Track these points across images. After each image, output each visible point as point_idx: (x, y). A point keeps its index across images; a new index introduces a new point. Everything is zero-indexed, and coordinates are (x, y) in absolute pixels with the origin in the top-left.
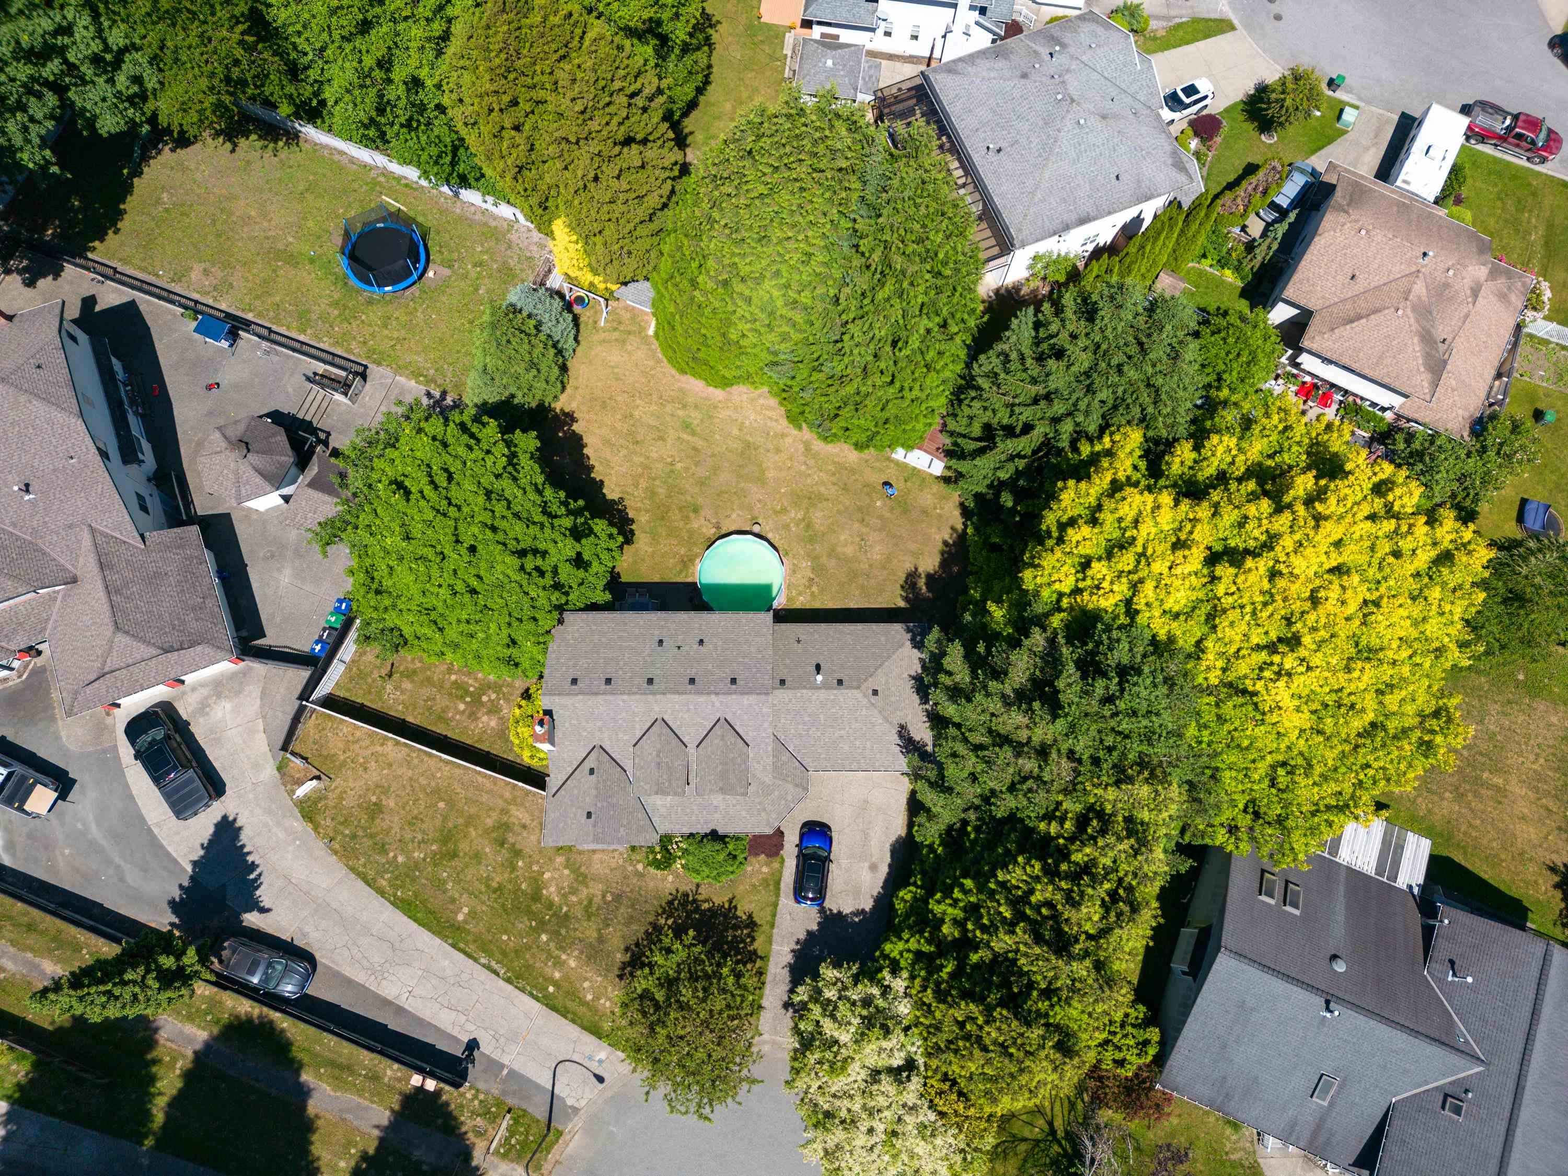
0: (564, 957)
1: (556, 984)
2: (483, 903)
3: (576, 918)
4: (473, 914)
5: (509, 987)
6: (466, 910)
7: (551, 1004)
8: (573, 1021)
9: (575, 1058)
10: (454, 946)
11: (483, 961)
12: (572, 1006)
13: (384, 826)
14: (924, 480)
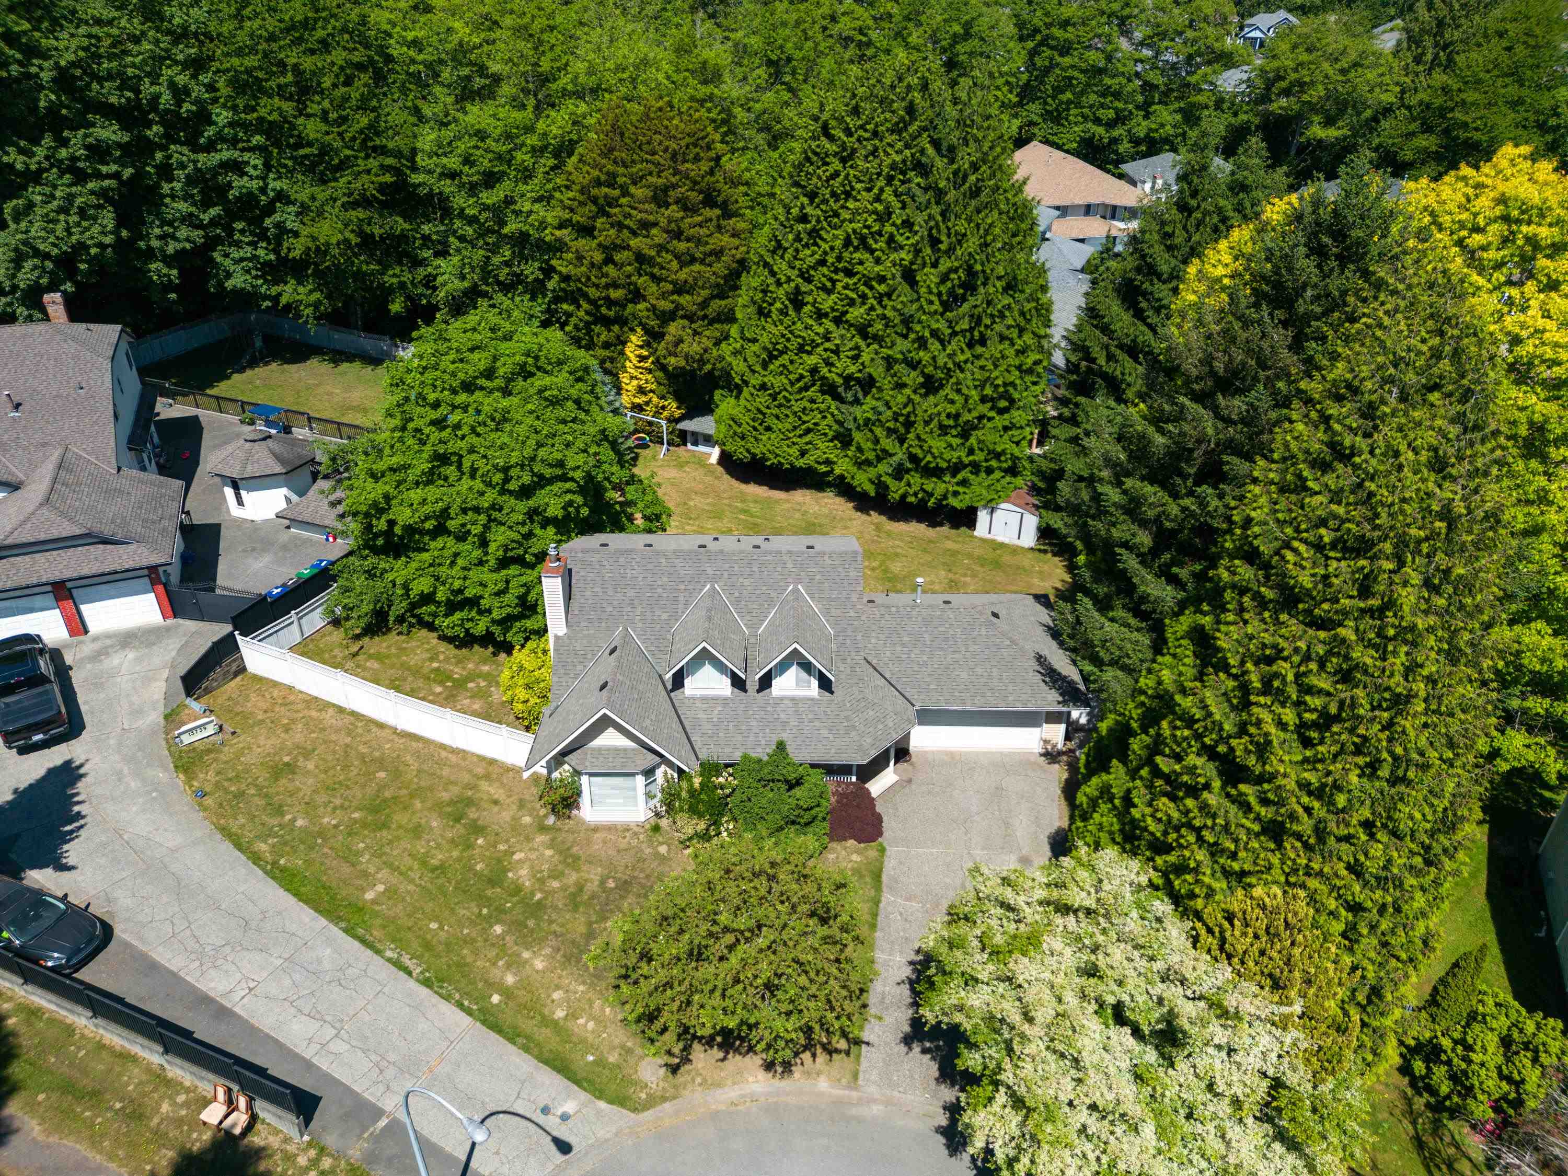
0: (526, 955)
1: (506, 992)
2: (412, 881)
3: (555, 908)
4: (391, 892)
5: (425, 990)
6: (381, 888)
7: (491, 1021)
9: (521, 1110)
10: (345, 931)
11: (388, 954)
12: (528, 1026)
13: (291, 787)
14: (1015, 550)
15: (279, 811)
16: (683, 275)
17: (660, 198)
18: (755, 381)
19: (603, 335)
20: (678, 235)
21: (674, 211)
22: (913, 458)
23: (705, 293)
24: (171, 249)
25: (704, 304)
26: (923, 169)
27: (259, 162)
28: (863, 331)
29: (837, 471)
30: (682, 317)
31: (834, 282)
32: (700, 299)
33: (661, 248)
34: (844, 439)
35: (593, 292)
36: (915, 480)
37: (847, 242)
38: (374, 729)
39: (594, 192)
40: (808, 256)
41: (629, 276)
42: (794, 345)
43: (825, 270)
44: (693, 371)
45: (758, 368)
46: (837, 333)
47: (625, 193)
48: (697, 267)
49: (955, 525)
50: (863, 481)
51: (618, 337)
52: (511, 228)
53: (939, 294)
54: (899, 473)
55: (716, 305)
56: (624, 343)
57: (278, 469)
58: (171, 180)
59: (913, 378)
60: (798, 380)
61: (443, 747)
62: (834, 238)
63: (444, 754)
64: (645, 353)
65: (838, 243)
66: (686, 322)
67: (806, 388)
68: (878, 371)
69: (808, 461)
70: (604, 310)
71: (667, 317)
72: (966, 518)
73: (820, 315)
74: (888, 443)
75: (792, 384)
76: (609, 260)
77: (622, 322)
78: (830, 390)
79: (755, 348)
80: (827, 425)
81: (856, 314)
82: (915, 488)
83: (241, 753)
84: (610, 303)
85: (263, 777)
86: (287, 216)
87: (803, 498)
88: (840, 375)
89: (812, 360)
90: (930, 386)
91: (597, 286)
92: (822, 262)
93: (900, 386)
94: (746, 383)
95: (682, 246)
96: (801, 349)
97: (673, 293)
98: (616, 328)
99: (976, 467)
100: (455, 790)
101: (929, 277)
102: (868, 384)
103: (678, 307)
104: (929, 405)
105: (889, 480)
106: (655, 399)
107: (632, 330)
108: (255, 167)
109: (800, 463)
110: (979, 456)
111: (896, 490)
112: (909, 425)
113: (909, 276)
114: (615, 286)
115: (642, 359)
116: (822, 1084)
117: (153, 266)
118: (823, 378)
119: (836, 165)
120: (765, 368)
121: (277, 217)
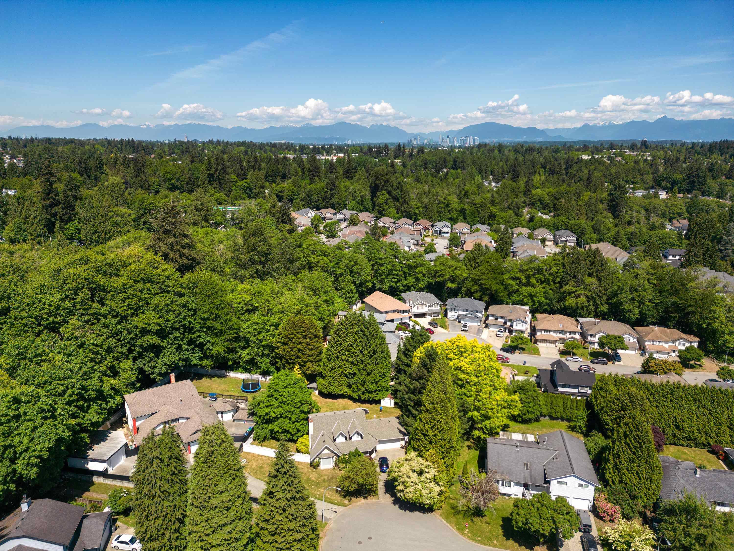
7: (318, 499)
9: (327, 509)
14: (390, 408)
16: (310, 353)
17: (305, 337)
18: (328, 375)
19: (288, 366)
20: (308, 345)
21: (308, 340)
22: (366, 390)
25: (315, 359)
26: (363, 331)
28: (352, 363)
29: (349, 394)
30: (310, 362)
31: (345, 353)
32: (313, 358)
33: (305, 347)
34: (349, 386)
35: (286, 357)
36: (367, 394)
37: (348, 346)
40: (339, 349)
41: (296, 354)
42: (337, 367)
43: (343, 351)
46: (347, 364)
47: (296, 336)
49: (376, 404)
50: (355, 396)
51: (292, 367)
52: (264, 343)
53: (368, 355)
54: (363, 393)
55: (317, 359)
56: (294, 368)
57: (233, 408)
60: (339, 374)
62: (345, 344)
64: (299, 370)
65: (346, 346)
67: (340, 376)
68: (357, 371)
69: (342, 392)
70: (289, 361)
71: (306, 362)
72: (378, 402)
73: (343, 360)
74: (360, 387)
75: (337, 375)
76: (291, 350)
77: (293, 363)
78: (346, 376)
79: (328, 368)
80: (345, 384)
81: (351, 359)
82: (367, 396)
84: (291, 359)
86: (209, 346)
87: (340, 401)
88: (348, 373)
89: (341, 370)
90: (368, 374)
91: (288, 356)
93: (362, 374)
94: (326, 375)
95: (310, 347)
96: (339, 368)
97: (307, 357)
98: (292, 365)
99: (380, 390)
101: (366, 352)
102: (354, 374)
103: (309, 360)
104: (368, 378)
105: (361, 395)
107: (296, 365)
108: (204, 336)
109: (340, 393)
110: (380, 388)
111: (363, 397)
112: (364, 382)
113: (361, 352)
114: (293, 356)
118: (344, 373)
120: (330, 372)
121: (207, 346)
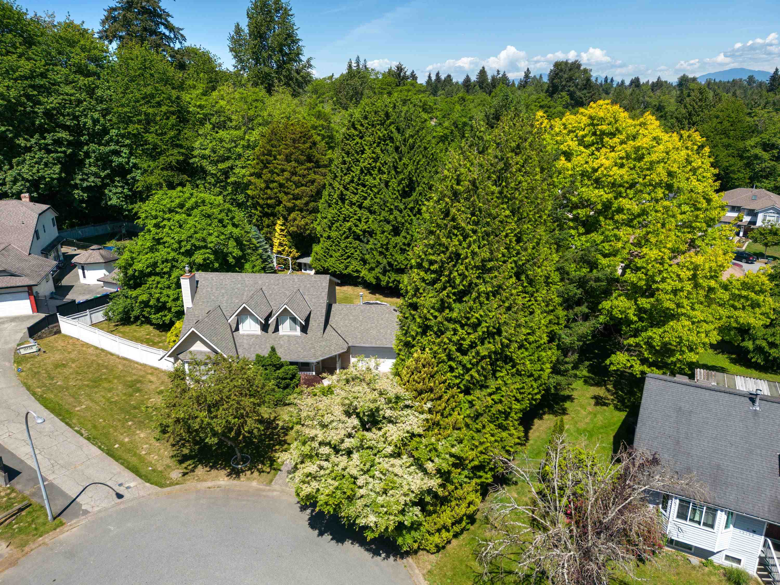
0: (138, 432)
1: (122, 444)
2: (100, 406)
4: (88, 408)
5: (86, 441)
6: (84, 407)
7: (111, 453)
8: (122, 464)
9: (108, 483)
10: (61, 420)
11: (76, 428)
12: (128, 456)
13: (61, 371)
15: (52, 379)
16: (296, 191)
17: (288, 159)
18: (325, 235)
19: (266, 221)
20: (294, 173)
21: (293, 164)
22: (390, 264)
23: (307, 199)
24: (85, 184)
25: (307, 204)
26: (391, 139)
27: (127, 152)
28: (369, 210)
29: (361, 275)
30: (298, 210)
31: (357, 189)
32: (304, 202)
33: (288, 180)
34: (364, 260)
35: (261, 201)
36: (392, 275)
37: (362, 171)
38: (109, 356)
39: (262, 158)
40: (346, 179)
41: (276, 194)
42: (341, 218)
43: (354, 185)
44: (301, 234)
45: (327, 229)
46: (359, 212)
47: (275, 159)
48: (303, 188)
50: (370, 277)
51: (273, 222)
52: (232, 179)
53: (398, 191)
55: (312, 204)
56: (275, 225)
57: (102, 261)
58: (90, 158)
59: (388, 228)
60: (344, 233)
61: (137, 363)
62: (356, 170)
63: (136, 365)
64: (283, 228)
65: (358, 172)
66: (299, 213)
67: (347, 237)
68: (375, 226)
69: (349, 270)
70: (266, 210)
71: (290, 210)
73: (352, 204)
74: (380, 258)
75: (341, 236)
76: (267, 187)
77: (274, 215)
78: (357, 238)
79: (325, 220)
80: (357, 254)
81: (367, 203)
82: (392, 279)
83: (45, 359)
84: (269, 206)
85: (50, 367)
86: (137, 174)
87: (347, 289)
88: (361, 230)
89: (348, 224)
90: (396, 231)
91: (263, 199)
92: (352, 181)
93: (383, 232)
94: (321, 236)
95: (296, 178)
96: (345, 220)
97: (293, 199)
98: (271, 218)
100: (135, 377)
101: (393, 183)
102: (371, 233)
103: (295, 205)
105: (381, 276)
106: (287, 248)
107: (279, 219)
108: (125, 153)
109: (345, 272)
111: (384, 280)
112: (387, 249)
113: (386, 184)
114: (270, 198)
115: (282, 230)
116: (254, 484)
117: (76, 192)
118: (354, 232)
119: (358, 140)
120: (330, 229)
121: (133, 175)
